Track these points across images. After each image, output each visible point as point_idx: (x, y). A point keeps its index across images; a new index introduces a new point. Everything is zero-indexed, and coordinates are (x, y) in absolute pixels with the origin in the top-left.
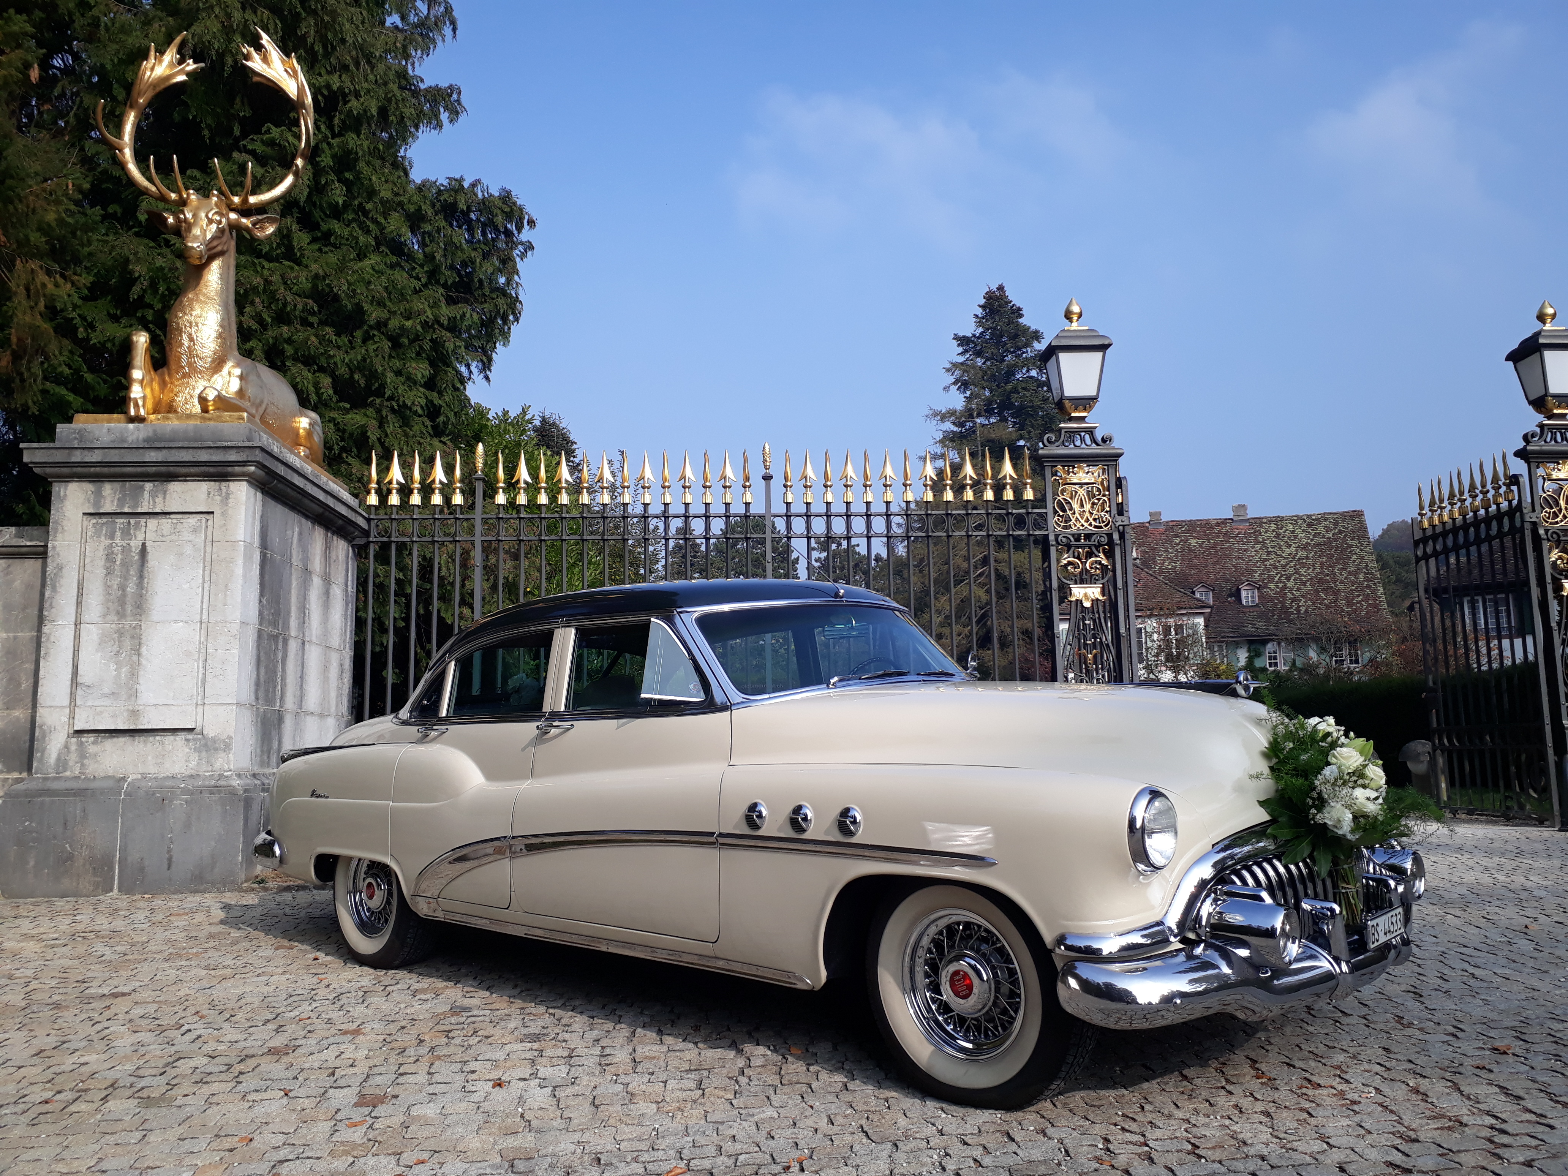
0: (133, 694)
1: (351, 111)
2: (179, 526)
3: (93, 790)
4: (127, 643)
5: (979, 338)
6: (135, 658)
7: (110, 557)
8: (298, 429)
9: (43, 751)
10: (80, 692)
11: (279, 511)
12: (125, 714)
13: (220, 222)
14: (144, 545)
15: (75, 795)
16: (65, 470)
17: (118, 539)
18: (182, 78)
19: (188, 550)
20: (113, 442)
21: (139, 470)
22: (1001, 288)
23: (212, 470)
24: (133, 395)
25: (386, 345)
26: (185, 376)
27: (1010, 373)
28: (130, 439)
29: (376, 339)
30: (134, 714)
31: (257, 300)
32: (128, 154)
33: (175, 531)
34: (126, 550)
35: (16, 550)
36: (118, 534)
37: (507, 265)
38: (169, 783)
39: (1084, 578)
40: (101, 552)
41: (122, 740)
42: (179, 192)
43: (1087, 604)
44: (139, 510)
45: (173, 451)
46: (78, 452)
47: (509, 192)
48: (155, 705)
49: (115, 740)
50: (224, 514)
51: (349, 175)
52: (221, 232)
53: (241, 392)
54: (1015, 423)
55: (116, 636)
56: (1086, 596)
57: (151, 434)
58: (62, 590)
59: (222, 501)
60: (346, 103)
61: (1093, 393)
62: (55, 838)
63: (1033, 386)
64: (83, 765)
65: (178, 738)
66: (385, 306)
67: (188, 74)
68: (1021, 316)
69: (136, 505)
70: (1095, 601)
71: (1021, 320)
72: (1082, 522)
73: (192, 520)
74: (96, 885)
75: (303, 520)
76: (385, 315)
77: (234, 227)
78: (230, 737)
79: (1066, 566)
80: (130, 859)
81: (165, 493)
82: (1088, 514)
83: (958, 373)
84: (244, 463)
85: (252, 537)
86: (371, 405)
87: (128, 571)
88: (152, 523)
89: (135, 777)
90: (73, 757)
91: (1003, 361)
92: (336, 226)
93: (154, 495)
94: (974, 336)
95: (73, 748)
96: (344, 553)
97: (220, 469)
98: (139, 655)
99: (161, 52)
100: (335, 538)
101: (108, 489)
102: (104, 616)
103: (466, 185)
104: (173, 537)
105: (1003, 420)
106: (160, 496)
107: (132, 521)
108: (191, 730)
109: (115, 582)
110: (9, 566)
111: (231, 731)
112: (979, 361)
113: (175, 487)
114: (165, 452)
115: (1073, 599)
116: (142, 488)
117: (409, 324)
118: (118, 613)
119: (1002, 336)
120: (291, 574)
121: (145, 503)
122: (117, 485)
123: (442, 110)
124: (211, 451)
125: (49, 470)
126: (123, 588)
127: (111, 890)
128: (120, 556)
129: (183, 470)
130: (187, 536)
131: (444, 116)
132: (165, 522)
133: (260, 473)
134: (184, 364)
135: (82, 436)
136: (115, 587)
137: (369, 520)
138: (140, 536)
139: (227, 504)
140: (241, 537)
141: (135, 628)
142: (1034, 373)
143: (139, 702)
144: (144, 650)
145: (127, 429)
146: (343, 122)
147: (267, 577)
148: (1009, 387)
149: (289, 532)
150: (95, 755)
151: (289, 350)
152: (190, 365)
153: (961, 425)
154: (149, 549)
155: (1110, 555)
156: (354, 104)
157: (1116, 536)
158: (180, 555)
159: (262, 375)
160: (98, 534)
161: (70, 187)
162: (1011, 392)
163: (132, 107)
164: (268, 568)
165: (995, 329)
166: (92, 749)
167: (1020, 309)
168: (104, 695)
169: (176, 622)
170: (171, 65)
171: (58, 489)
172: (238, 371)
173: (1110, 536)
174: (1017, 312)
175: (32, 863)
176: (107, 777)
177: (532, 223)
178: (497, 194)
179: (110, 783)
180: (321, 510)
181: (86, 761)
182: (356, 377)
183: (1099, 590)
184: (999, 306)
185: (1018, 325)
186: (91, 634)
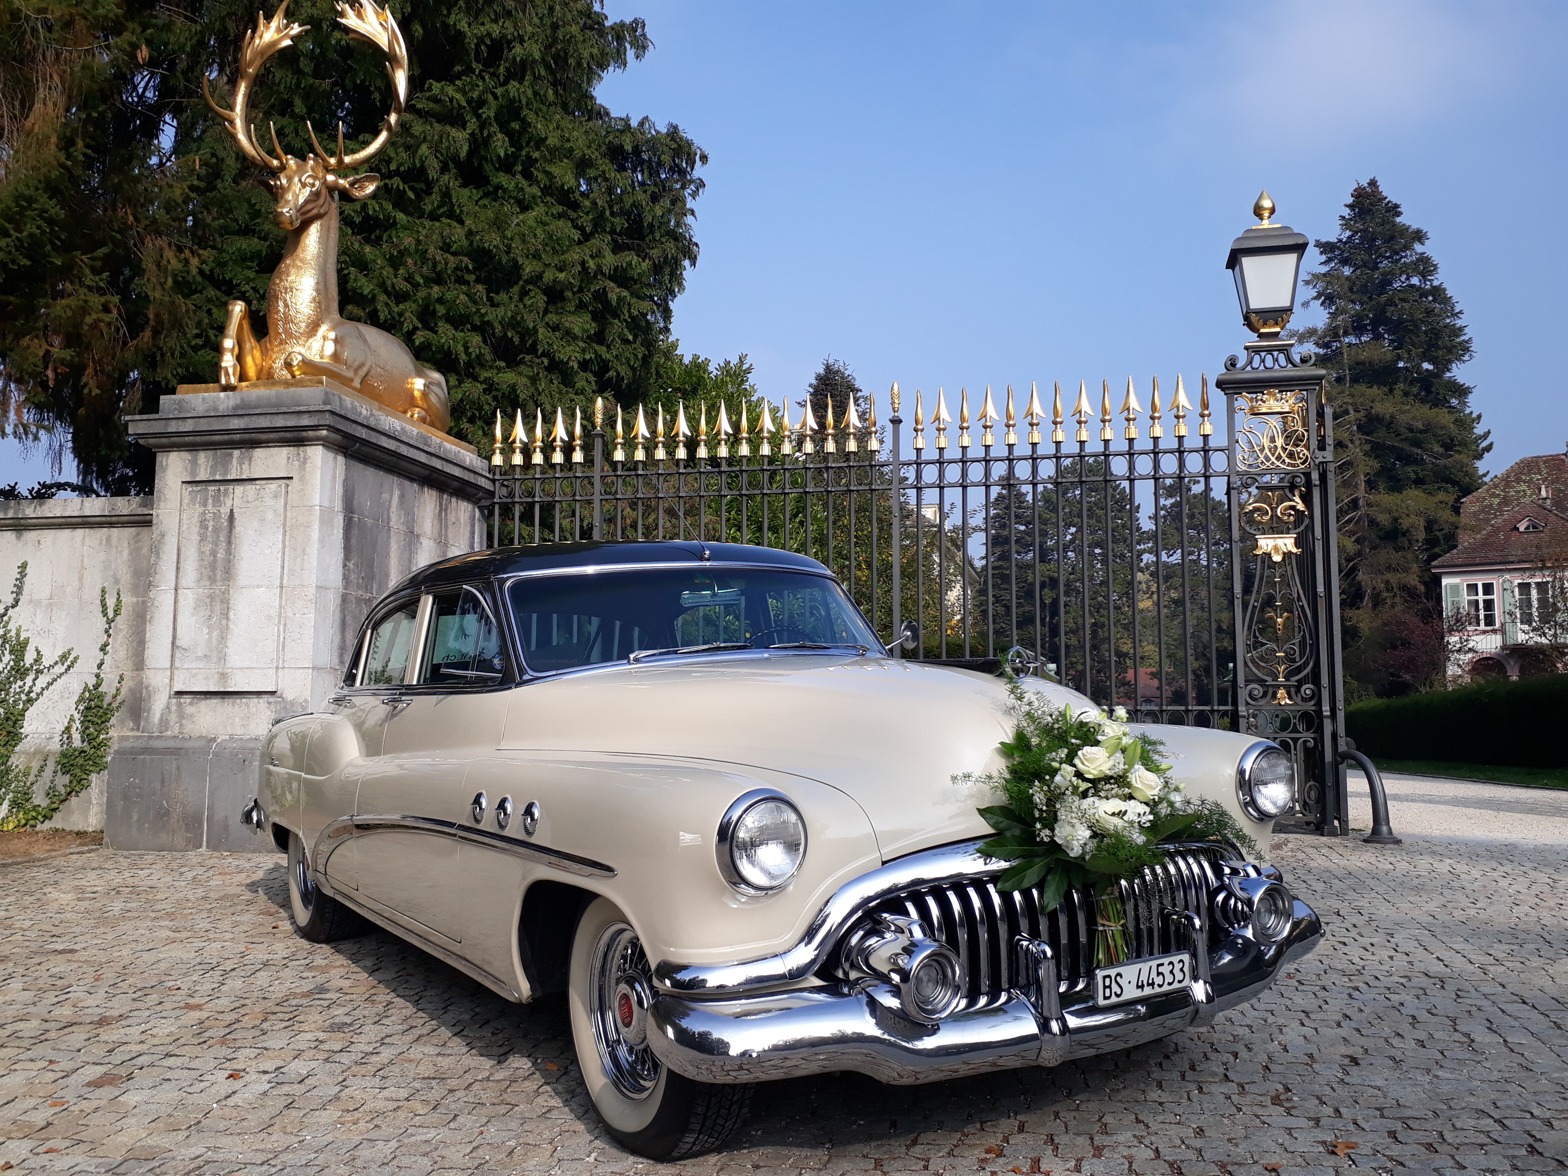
0: (222, 658)
1: (514, 58)
2: (262, 492)
3: (187, 750)
4: (218, 607)
5: (1345, 243)
6: (224, 622)
7: (203, 525)
8: (412, 390)
9: (149, 711)
10: (178, 654)
11: (369, 475)
12: (216, 676)
13: (313, 185)
14: (232, 510)
15: (171, 753)
16: (164, 440)
17: (210, 507)
18: (287, 42)
19: (270, 516)
20: (207, 411)
21: (226, 437)
22: (1373, 183)
23: (288, 435)
24: (223, 364)
25: (541, 300)
26: (281, 344)
27: (1386, 282)
28: (221, 408)
29: (532, 294)
30: (223, 676)
31: (410, 261)
32: (239, 123)
33: (259, 497)
34: (217, 516)
35: (142, 518)
36: (210, 501)
37: (678, 205)
38: (252, 745)
39: (1276, 528)
40: (196, 520)
41: (214, 702)
42: (278, 158)
43: (1277, 558)
44: (229, 478)
45: (254, 418)
46: (173, 423)
47: (676, 128)
48: (241, 669)
49: (208, 701)
50: (302, 479)
51: (515, 125)
52: (316, 195)
53: (335, 356)
54: (1392, 341)
55: (208, 600)
56: (1276, 549)
57: (238, 402)
58: (164, 557)
59: (300, 466)
60: (510, 50)
61: (1287, 304)
62: (154, 794)
63: (1416, 296)
64: (181, 725)
65: (261, 701)
66: (540, 259)
67: (292, 38)
68: (1399, 214)
69: (226, 473)
70: (1287, 555)
71: (1398, 220)
72: (1273, 459)
73: (273, 486)
74: (189, 841)
75: (407, 483)
76: (539, 268)
77: (331, 189)
78: (306, 701)
79: (1252, 512)
80: (216, 817)
81: (250, 460)
82: (1279, 450)
83: (1320, 286)
84: (316, 428)
85: (332, 501)
86: (522, 362)
87: (218, 537)
88: (239, 489)
89: (224, 737)
90: (173, 717)
91: (1375, 268)
92: (502, 179)
93: (241, 463)
94: (1340, 241)
95: (174, 708)
96: (467, 515)
97: (295, 434)
98: (228, 619)
99: (269, 18)
100: (454, 500)
101: (203, 457)
102: (198, 581)
103: (634, 123)
104: (257, 503)
105: (1378, 337)
106: (246, 463)
107: (222, 488)
108: (273, 693)
109: (208, 548)
110: (138, 534)
111: (307, 695)
112: (1347, 271)
113: (259, 453)
114: (246, 419)
115: (1259, 552)
116: (231, 455)
117: (562, 276)
118: (210, 578)
119: (1374, 240)
120: (389, 538)
121: (234, 470)
122: (210, 453)
123: (628, 46)
124: (286, 416)
125: (151, 441)
126: (214, 553)
127: (201, 847)
128: (211, 523)
129: (264, 437)
130: (269, 501)
131: (630, 53)
132: (250, 488)
133: (337, 437)
134: (281, 330)
135: (181, 407)
136: (208, 553)
137: (494, 481)
138: (229, 503)
139: (304, 469)
140: (317, 502)
141: (223, 593)
142: (1415, 281)
143: (228, 665)
144: (231, 614)
145: (218, 398)
146: (508, 70)
147: (354, 541)
148: (1383, 298)
149: (386, 496)
150: (192, 716)
151: (441, 310)
152: (286, 331)
153: (1326, 346)
154: (236, 515)
155: (1307, 499)
156: (518, 50)
157: (1315, 476)
158: (263, 520)
159: (367, 337)
160: (193, 501)
161: (197, 162)
162: (1386, 304)
163: (242, 77)
164: (355, 531)
165: (1365, 231)
166: (189, 710)
167: (1397, 206)
168: (198, 658)
169: (259, 586)
170: (279, 30)
171: (161, 458)
172: (332, 335)
173: (1307, 475)
174: (1394, 210)
175: (135, 818)
176: (201, 737)
177: (704, 158)
178: (664, 131)
179: (202, 743)
180: (427, 472)
181: (184, 722)
182: (510, 334)
183: (1293, 540)
184: (1371, 204)
185: (1394, 224)
186: (188, 598)
